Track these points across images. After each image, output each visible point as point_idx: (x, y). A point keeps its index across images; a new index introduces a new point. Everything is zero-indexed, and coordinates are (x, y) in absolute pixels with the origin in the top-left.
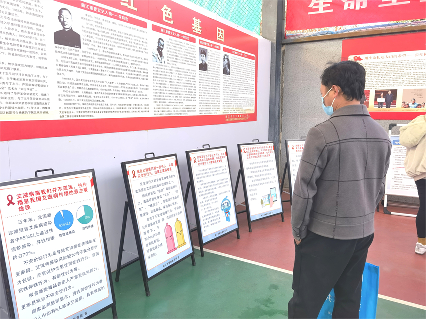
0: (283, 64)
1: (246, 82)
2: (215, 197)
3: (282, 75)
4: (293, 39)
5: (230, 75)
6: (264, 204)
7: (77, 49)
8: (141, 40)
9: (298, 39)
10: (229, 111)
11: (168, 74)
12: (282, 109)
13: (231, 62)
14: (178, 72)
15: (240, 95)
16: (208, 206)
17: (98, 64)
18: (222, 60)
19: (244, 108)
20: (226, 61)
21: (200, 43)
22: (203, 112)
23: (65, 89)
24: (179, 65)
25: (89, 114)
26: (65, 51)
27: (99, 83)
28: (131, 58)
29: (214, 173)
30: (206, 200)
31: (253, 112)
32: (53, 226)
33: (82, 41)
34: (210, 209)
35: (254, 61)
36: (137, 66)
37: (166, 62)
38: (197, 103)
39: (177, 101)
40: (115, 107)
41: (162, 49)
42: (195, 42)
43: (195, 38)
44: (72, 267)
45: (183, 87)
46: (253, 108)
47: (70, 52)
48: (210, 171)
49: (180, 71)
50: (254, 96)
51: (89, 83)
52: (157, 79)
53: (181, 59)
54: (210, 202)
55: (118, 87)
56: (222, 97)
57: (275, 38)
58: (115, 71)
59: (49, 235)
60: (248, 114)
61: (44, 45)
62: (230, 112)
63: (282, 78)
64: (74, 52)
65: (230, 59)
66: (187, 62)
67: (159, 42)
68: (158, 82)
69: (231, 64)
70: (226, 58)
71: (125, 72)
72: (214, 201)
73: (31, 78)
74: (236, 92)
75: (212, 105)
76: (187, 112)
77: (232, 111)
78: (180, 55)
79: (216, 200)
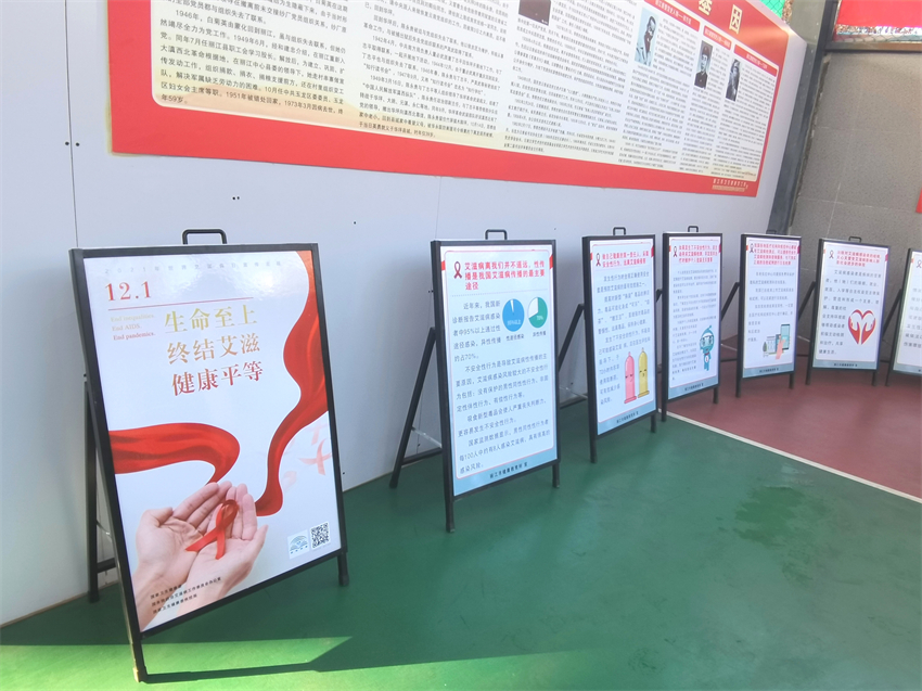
0: (820, 91)
1: (755, 119)
2: (694, 323)
3: (815, 114)
4: (851, 44)
5: (736, 102)
6: (768, 351)
7: (544, 26)
8: (626, 17)
9: (860, 44)
10: (721, 172)
11: (651, 87)
12: (801, 181)
13: (741, 76)
14: (664, 86)
15: (743, 144)
16: (682, 337)
17: (564, 57)
18: (729, 71)
19: (744, 169)
20: (735, 73)
21: (705, 34)
22: (685, 167)
23: (518, 97)
24: (669, 72)
25: (539, 146)
26: (530, 28)
27: (559, 92)
28: (607, 51)
29: (698, 281)
30: (682, 325)
31: (754, 179)
32: (500, 321)
33: (552, 13)
34: (685, 343)
35: (776, 78)
36: (613, 67)
37: (653, 63)
38: (679, 148)
39: (653, 140)
40: (572, 138)
41: (651, 38)
42: (697, 30)
43: (699, 23)
44: (516, 390)
45: (667, 116)
46: (756, 171)
47: (535, 30)
48: (693, 275)
49: (668, 84)
50: (761, 149)
51: (548, 90)
52: (635, 94)
53: (674, 60)
54: (686, 331)
55: (581, 102)
56: (716, 142)
57: (816, 37)
58: (584, 71)
59: (496, 335)
60: (748, 182)
61: (506, 15)
62: (723, 174)
63: (813, 119)
64: (539, 31)
65: (741, 71)
66: (680, 68)
67: (649, 24)
68: (635, 100)
69: (740, 80)
70: (736, 67)
71: (596, 75)
72: (692, 330)
73: (483, 72)
74: (738, 136)
75: (699, 155)
76: (662, 163)
77: (725, 172)
78: (673, 54)
79: (695, 329)
